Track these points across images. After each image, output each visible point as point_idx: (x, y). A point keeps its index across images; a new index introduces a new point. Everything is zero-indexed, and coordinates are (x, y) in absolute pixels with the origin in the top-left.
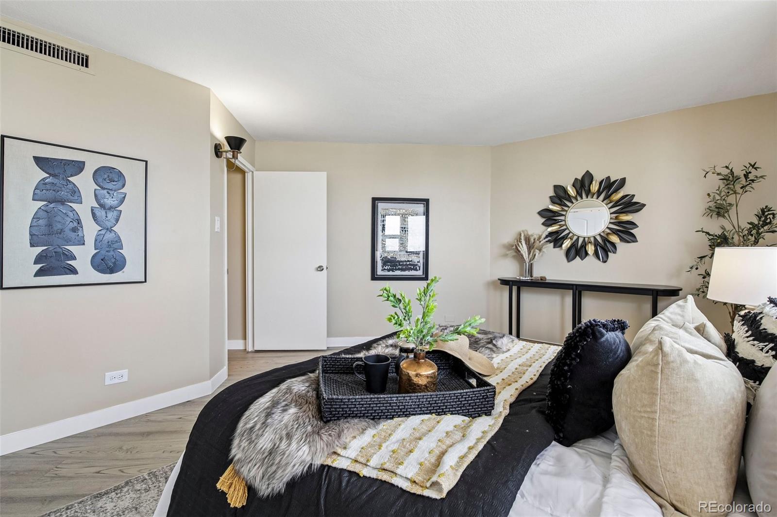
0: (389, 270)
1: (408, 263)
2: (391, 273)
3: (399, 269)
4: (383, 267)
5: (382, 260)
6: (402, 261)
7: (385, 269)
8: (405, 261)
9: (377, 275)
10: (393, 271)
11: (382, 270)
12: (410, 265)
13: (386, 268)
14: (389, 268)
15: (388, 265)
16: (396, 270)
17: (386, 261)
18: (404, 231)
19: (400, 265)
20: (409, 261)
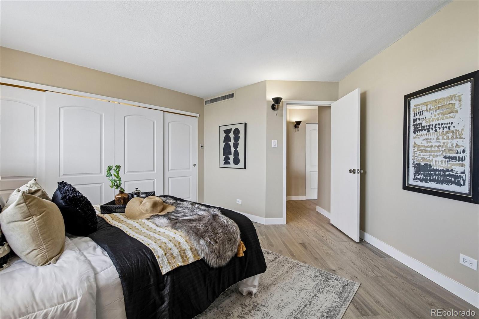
0: (422, 180)
1: (447, 173)
2: (423, 184)
3: (434, 181)
4: (415, 176)
5: (415, 167)
6: (439, 170)
7: (417, 179)
8: (443, 171)
9: (408, 184)
10: (427, 182)
11: (414, 179)
12: (449, 175)
13: (419, 177)
14: (422, 177)
15: (421, 174)
16: (430, 181)
17: (418, 168)
18: (442, 129)
19: (435, 175)
20: (447, 170)
